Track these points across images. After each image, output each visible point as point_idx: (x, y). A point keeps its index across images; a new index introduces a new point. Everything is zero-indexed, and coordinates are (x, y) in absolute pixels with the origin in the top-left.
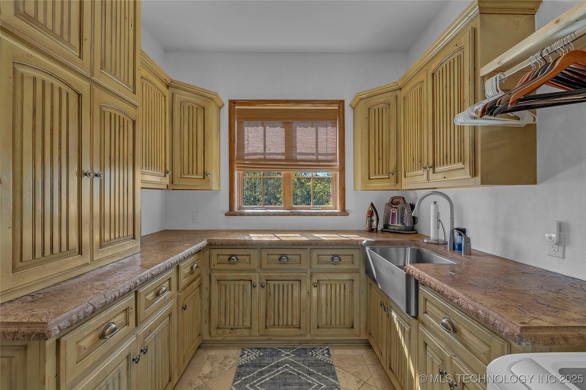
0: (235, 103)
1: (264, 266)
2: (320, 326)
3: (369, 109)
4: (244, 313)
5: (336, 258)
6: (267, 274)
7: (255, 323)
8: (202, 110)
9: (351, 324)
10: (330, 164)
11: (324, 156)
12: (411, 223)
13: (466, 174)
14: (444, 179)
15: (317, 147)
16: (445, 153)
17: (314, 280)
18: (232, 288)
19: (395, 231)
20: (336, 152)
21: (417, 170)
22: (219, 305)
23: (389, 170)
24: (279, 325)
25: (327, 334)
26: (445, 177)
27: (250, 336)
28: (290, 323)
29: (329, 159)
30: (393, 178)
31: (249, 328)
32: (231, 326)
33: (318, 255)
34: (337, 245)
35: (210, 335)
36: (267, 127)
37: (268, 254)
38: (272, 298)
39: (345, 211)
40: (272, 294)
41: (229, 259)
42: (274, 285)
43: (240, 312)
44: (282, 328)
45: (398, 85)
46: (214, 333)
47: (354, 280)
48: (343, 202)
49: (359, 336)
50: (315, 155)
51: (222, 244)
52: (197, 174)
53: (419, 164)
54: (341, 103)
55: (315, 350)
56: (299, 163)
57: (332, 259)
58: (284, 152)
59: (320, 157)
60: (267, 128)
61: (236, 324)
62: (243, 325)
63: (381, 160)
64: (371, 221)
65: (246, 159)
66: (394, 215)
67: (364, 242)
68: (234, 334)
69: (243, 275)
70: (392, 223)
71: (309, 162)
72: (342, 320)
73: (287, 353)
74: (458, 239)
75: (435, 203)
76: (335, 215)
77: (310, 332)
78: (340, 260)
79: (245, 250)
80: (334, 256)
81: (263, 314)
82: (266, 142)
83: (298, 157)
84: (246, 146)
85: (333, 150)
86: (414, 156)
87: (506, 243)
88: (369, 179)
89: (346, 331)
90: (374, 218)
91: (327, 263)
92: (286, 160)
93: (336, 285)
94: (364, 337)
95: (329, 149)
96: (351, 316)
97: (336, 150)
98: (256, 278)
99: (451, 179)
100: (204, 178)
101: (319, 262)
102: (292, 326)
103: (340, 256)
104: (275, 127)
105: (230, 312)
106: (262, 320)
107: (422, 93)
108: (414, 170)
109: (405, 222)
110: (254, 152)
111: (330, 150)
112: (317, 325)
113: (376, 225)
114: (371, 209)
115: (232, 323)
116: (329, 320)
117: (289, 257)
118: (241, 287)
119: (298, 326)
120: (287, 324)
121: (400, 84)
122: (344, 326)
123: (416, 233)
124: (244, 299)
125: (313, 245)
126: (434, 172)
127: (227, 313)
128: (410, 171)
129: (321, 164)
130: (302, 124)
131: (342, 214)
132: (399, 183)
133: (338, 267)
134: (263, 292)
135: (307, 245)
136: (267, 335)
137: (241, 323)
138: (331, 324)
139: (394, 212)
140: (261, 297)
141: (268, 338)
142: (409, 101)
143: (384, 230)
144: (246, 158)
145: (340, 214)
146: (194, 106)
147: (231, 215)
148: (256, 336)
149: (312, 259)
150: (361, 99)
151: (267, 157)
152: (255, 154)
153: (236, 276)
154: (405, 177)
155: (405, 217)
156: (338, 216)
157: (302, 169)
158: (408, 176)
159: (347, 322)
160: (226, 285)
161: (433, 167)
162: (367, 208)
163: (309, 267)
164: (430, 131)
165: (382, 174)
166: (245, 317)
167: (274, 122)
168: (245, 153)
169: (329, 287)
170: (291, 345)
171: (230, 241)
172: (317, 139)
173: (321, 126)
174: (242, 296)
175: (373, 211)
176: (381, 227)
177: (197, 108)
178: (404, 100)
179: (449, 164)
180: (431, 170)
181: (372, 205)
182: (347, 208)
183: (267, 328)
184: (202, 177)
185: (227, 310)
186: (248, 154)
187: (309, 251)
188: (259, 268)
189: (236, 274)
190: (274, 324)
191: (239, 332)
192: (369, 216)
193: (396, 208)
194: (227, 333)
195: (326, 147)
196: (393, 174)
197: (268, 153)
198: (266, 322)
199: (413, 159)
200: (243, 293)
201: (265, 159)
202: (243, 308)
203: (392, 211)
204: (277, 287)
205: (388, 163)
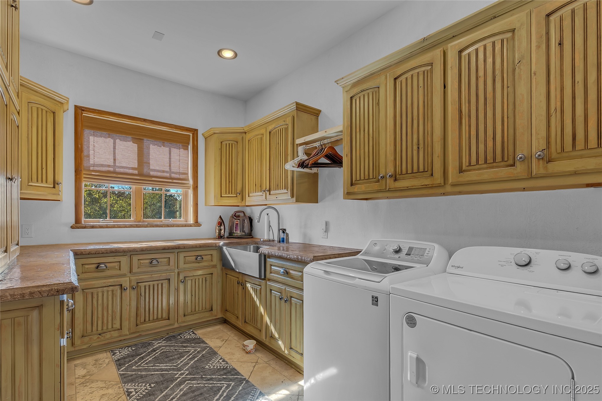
0: (83, 110)
1: (135, 270)
2: (186, 314)
3: (221, 142)
4: (114, 316)
5: (199, 257)
6: (138, 278)
7: (126, 324)
8: (52, 114)
9: (211, 308)
10: (183, 182)
11: (177, 174)
12: (249, 230)
13: (288, 196)
14: (277, 199)
15: (170, 166)
16: (277, 183)
17: (181, 277)
18: (100, 295)
19: (238, 237)
20: (188, 172)
21: (258, 192)
22: (85, 314)
23: (237, 191)
24: (149, 320)
25: (191, 319)
26: (277, 198)
27: (120, 336)
28: (160, 316)
29: (181, 178)
30: (240, 197)
31: (119, 329)
32: (98, 332)
33: (184, 257)
34: (201, 247)
35: (73, 346)
36: (118, 139)
37: (138, 260)
38: (143, 298)
39: (198, 223)
40: (143, 294)
41: (97, 267)
42: (145, 286)
43: (109, 316)
44: (153, 322)
45: (244, 129)
46: (77, 342)
47: (213, 273)
48: (196, 215)
49: (216, 316)
50: (168, 173)
51: (89, 253)
52: (47, 182)
53: (260, 188)
54: (195, 132)
55: (182, 334)
56: (153, 179)
57: (196, 259)
58: (137, 167)
59: (173, 175)
60: (118, 141)
61: (105, 328)
62: (112, 327)
63: (230, 183)
64: (221, 230)
65: (91, 170)
66: (237, 224)
67: (221, 244)
68: (103, 338)
69: (111, 281)
70: (235, 231)
71: (164, 179)
72: (204, 306)
73: (158, 342)
74: (282, 235)
75: (268, 214)
76: (190, 226)
77: (178, 321)
78: (203, 259)
79: (115, 257)
80: (198, 256)
81: (133, 314)
82: (116, 155)
83: (152, 173)
84: (91, 157)
85: (185, 170)
86: (256, 182)
87: (305, 235)
88: (221, 197)
89: (207, 314)
90: (222, 227)
91: (192, 262)
92: (139, 175)
93: (199, 279)
94: (220, 316)
95: (181, 169)
96: (210, 302)
97: (188, 170)
98: (125, 282)
99: (280, 199)
100: (54, 187)
101: (185, 262)
102: (162, 319)
103: (203, 256)
104: (126, 142)
105: (98, 317)
106: (133, 319)
107: (262, 141)
108: (256, 192)
109: (245, 229)
110: (101, 163)
111: (183, 169)
112: (183, 314)
113: (223, 233)
114: (220, 221)
115: (100, 328)
116: (193, 307)
117: (159, 260)
118: (110, 293)
119: (167, 318)
120: (157, 318)
121: (246, 129)
122: (206, 310)
123: (252, 237)
124: (114, 303)
125: (181, 249)
126: (270, 194)
127: (95, 319)
128: (253, 193)
129: (174, 181)
130: (155, 143)
131: (195, 225)
132: (244, 201)
133: (201, 264)
134: (134, 293)
135: (176, 249)
136: (138, 332)
137: (110, 327)
138: (195, 311)
139: (237, 222)
140: (132, 299)
141: (138, 334)
142: (253, 144)
143: (229, 237)
144: (91, 168)
145: (194, 226)
146: (44, 109)
147: (79, 227)
148: (127, 335)
149: (179, 260)
150: (215, 133)
151: (117, 170)
152: (102, 165)
153: (104, 283)
154: (249, 196)
155: (245, 226)
156: (192, 227)
157: (153, 185)
158: (251, 196)
159: (208, 307)
160: (93, 293)
161: (269, 191)
162: (216, 220)
163: (177, 267)
164: (268, 168)
165: (232, 193)
166: (114, 320)
167: (125, 137)
168: (91, 163)
169: (194, 281)
170: (159, 337)
171: (98, 250)
172: (170, 159)
173: (175, 148)
174: (111, 300)
175: (221, 223)
176: (226, 235)
177: (46, 112)
178: (249, 142)
179: (279, 190)
180: (268, 193)
181: (220, 217)
182: (199, 220)
183: (137, 326)
184: (52, 186)
185: (95, 316)
186: (94, 165)
187: (177, 254)
188: (130, 273)
189: (105, 281)
190: (145, 320)
191: (108, 335)
192: (219, 226)
193: (239, 220)
194: (94, 339)
195: (178, 166)
196: (239, 194)
197: (118, 166)
198: (137, 321)
199: (256, 185)
200: (113, 298)
201: (114, 172)
202: (113, 312)
203: (236, 222)
204: (147, 288)
205: (236, 185)
